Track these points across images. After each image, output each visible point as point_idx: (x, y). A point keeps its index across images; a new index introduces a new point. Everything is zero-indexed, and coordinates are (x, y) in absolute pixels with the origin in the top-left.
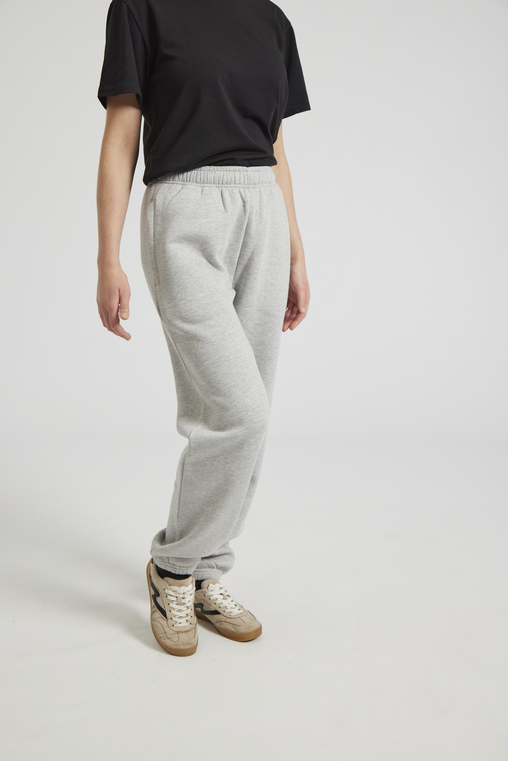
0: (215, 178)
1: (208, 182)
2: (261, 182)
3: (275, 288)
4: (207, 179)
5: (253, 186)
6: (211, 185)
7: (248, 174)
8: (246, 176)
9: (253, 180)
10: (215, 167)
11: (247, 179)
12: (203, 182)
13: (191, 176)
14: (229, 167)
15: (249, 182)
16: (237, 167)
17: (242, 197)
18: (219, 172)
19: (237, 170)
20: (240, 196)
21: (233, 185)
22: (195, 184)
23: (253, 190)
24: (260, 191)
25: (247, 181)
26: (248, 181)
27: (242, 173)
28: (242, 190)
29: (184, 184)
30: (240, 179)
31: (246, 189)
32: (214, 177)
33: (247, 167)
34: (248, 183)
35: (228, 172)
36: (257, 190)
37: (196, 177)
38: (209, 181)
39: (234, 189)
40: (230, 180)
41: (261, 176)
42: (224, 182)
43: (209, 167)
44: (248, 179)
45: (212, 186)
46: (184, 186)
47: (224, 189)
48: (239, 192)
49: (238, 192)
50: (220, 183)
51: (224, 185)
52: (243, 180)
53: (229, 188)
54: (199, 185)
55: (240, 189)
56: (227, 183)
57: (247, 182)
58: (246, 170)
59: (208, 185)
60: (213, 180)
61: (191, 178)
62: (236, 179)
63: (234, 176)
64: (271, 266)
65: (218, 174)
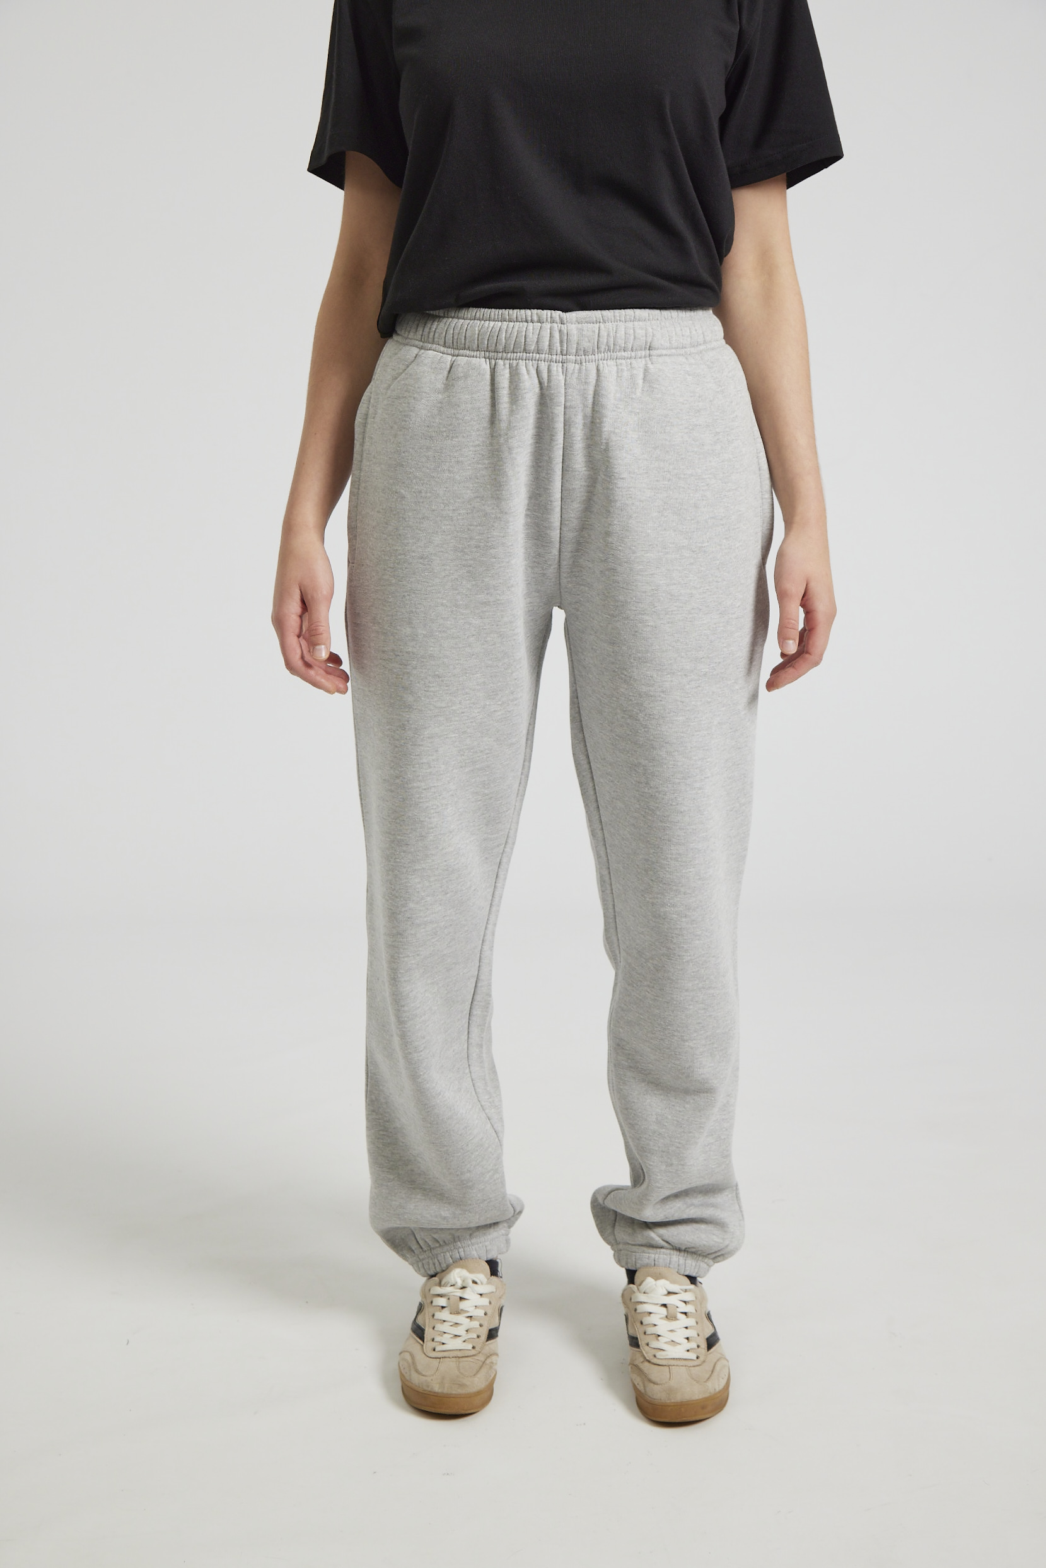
0: (480, 337)
1: (467, 344)
2: (603, 347)
3: (681, 605)
4: (465, 339)
5: (578, 358)
6: (472, 353)
7: (563, 329)
8: (557, 335)
9: (578, 343)
10: (487, 309)
11: (558, 341)
12: (457, 345)
13: (437, 330)
14: (515, 311)
15: (565, 348)
16: (535, 311)
17: (540, 383)
18: (492, 323)
19: (535, 318)
20: (536, 381)
21: (521, 354)
22: (442, 349)
23: (577, 366)
24: (601, 369)
25: (558, 345)
26: (561, 346)
27: (547, 326)
28: (544, 366)
29: (421, 348)
30: (537, 342)
31: (556, 364)
32: (478, 335)
33: (565, 310)
34: (561, 352)
35: (511, 324)
36: (592, 368)
37: (444, 334)
38: (470, 342)
39: (522, 363)
40: (513, 342)
41: (604, 333)
42: (501, 348)
43: (475, 310)
44: (561, 342)
45: (475, 354)
46: (422, 351)
47: (500, 362)
48: (535, 372)
49: (533, 372)
50: (492, 349)
51: (500, 355)
52: (548, 343)
53: (511, 361)
54: (450, 351)
55: (539, 365)
56: (505, 351)
57: (559, 348)
58: (558, 319)
59: (467, 352)
60: (476, 341)
61: (436, 335)
62: (528, 340)
63: (524, 334)
64: (667, 553)
65: (488, 328)
